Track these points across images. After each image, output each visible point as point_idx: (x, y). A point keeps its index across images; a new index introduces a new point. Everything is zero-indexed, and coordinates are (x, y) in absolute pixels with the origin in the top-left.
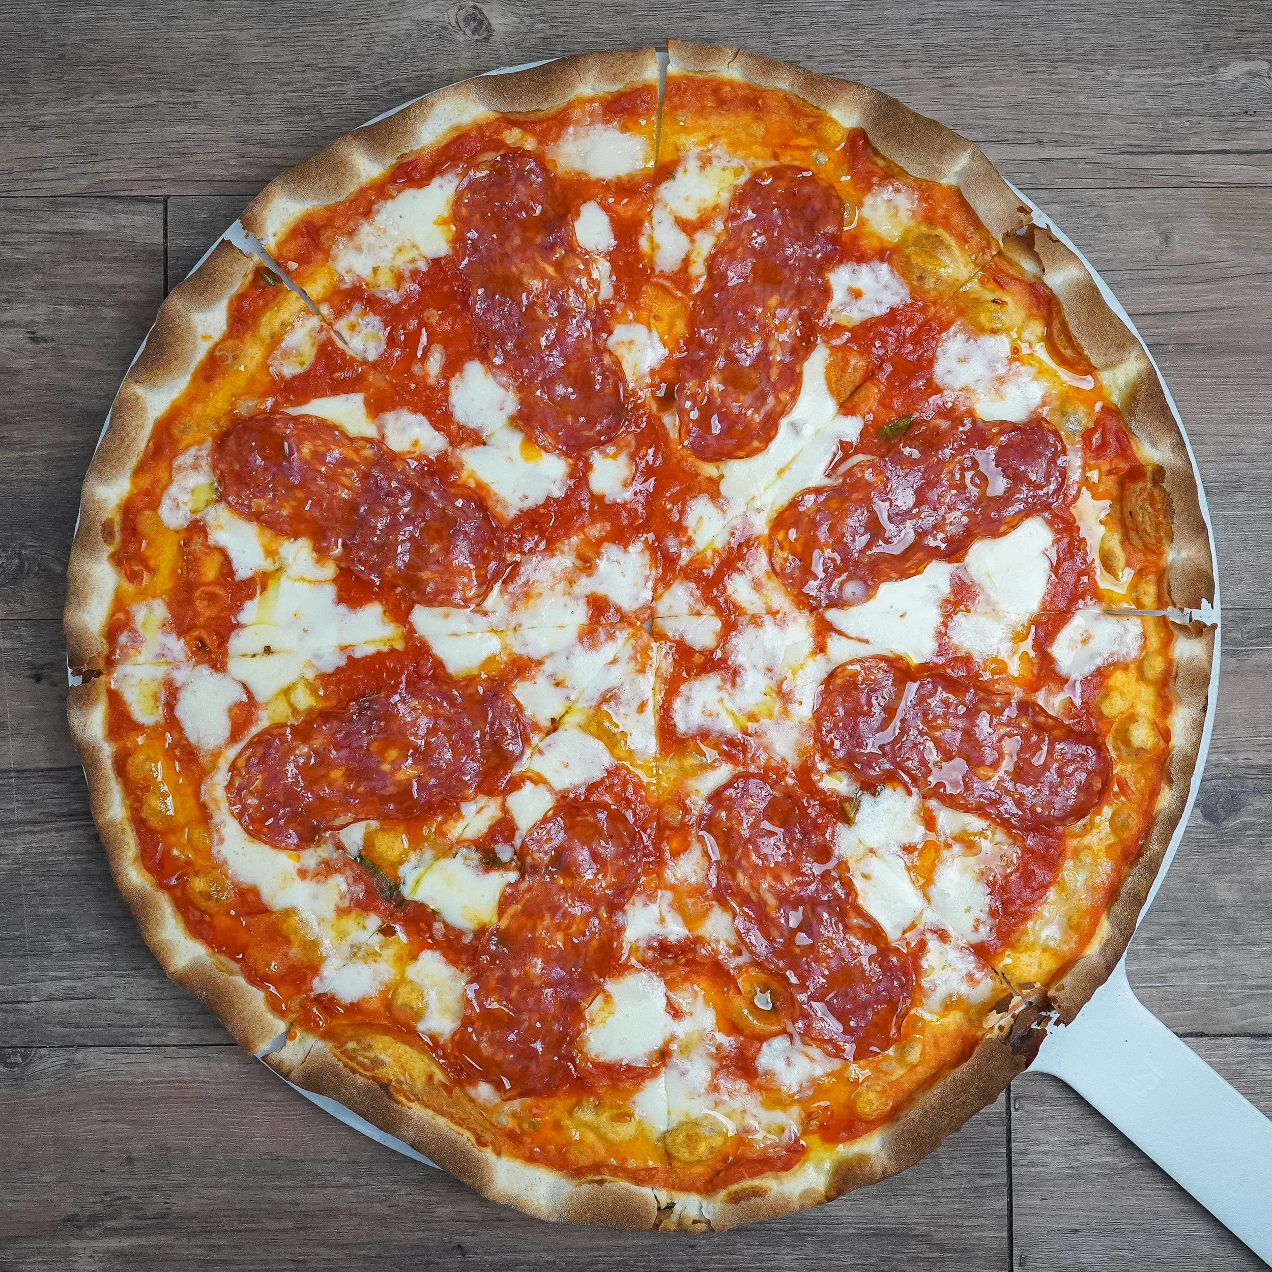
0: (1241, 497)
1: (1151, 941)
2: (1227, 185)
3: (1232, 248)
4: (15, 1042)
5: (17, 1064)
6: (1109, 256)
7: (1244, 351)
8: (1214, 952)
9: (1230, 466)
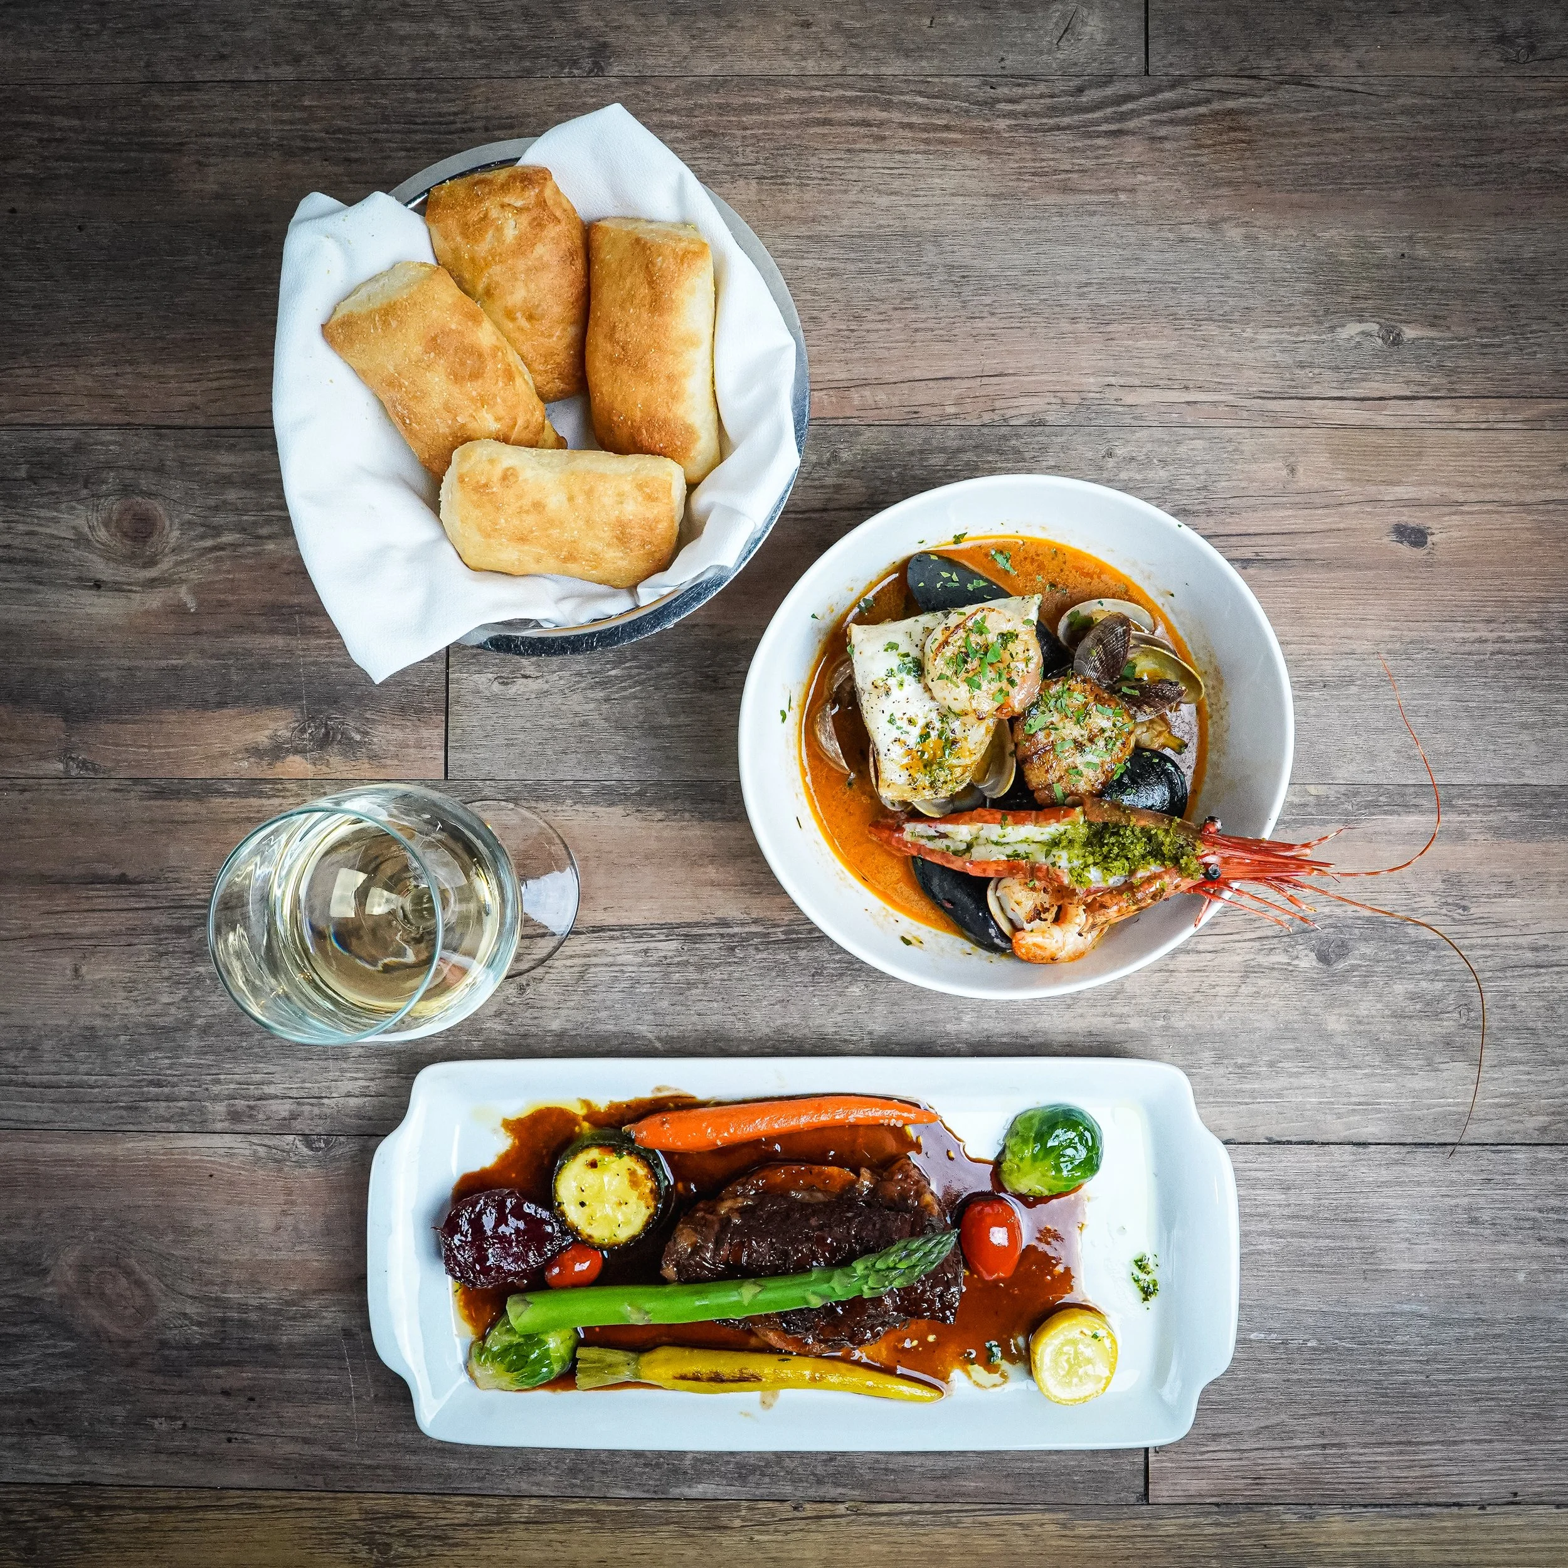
0: (1354, 689)
1: (1271, 1064)
2: (1344, 427)
3: (1348, 480)
4: (319, 1130)
5: (320, 1149)
6: (1243, 484)
7: (1358, 567)
8: (1324, 1074)
9: (1344, 663)
